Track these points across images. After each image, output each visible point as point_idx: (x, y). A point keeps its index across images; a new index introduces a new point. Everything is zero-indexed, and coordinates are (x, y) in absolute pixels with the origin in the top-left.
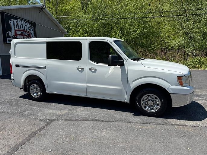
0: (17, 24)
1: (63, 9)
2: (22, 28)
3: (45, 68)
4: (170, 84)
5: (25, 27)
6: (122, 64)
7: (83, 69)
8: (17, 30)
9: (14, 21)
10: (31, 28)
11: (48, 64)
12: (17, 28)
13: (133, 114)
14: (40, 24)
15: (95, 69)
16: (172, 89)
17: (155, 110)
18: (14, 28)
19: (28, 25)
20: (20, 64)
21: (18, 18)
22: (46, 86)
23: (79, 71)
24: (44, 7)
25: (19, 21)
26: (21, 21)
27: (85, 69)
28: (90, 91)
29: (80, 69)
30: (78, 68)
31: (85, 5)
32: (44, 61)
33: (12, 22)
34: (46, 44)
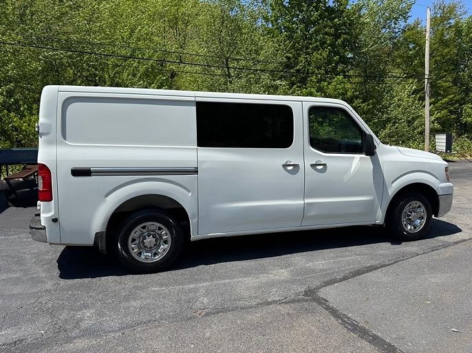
3: (195, 171)
4: (438, 181)
7: (296, 166)
11: (205, 162)
16: (441, 188)
20: (93, 166)
22: (193, 222)
23: (288, 171)
27: (301, 166)
28: (312, 213)
29: (290, 168)
30: (285, 166)
32: (189, 153)
34: (195, 107)
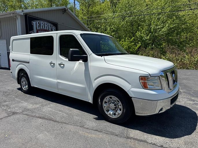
0: (39, 25)
1: (93, 10)
2: (44, 28)
4: (130, 86)
5: (47, 27)
6: (85, 60)
7: (54, 64)
8: (39, 30)
9: (36, 23)
10: (53, 28)
11: (31, 59)
12: (39, 28)
13: (97, 117)
14: (63, 24)
15: (64, 65)
16: (133, 92)
17: (117, 116)
18: (36, 28)
19: (50, 25)
20: (15, 59)
21: (40, 20)
22: (30, 80)
23: (51, 66)
24: (66, 9)
25: (41, 22)
26: (44, 22)
27: (56, 64)
29: (52, 64)
31: (114, 4)
32: (29, 56)
33: (34, 23)
